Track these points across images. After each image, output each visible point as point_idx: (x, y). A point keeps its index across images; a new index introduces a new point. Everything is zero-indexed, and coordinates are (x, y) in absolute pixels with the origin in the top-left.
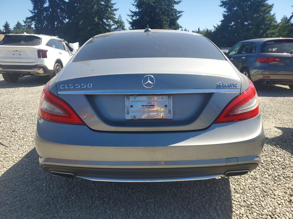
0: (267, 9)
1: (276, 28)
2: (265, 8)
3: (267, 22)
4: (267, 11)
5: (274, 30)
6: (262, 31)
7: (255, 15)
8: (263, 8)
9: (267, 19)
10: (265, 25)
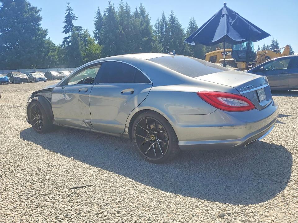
0: (43, 33)
1: (54, 52)
2: (42, 32)
3: (46, 45)
4: (44, 35)
5: (54, 53)
6: (44, 53)
7: (34, 38)
8: (40, 32)
9: (45, 42)
10: (44, 48)
